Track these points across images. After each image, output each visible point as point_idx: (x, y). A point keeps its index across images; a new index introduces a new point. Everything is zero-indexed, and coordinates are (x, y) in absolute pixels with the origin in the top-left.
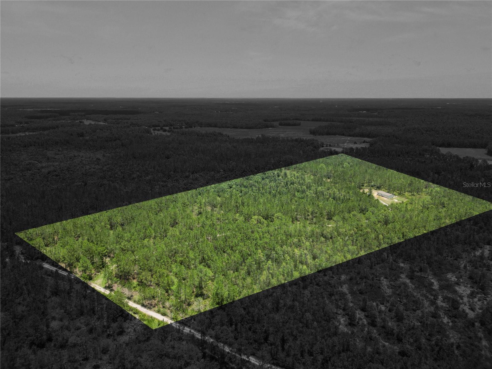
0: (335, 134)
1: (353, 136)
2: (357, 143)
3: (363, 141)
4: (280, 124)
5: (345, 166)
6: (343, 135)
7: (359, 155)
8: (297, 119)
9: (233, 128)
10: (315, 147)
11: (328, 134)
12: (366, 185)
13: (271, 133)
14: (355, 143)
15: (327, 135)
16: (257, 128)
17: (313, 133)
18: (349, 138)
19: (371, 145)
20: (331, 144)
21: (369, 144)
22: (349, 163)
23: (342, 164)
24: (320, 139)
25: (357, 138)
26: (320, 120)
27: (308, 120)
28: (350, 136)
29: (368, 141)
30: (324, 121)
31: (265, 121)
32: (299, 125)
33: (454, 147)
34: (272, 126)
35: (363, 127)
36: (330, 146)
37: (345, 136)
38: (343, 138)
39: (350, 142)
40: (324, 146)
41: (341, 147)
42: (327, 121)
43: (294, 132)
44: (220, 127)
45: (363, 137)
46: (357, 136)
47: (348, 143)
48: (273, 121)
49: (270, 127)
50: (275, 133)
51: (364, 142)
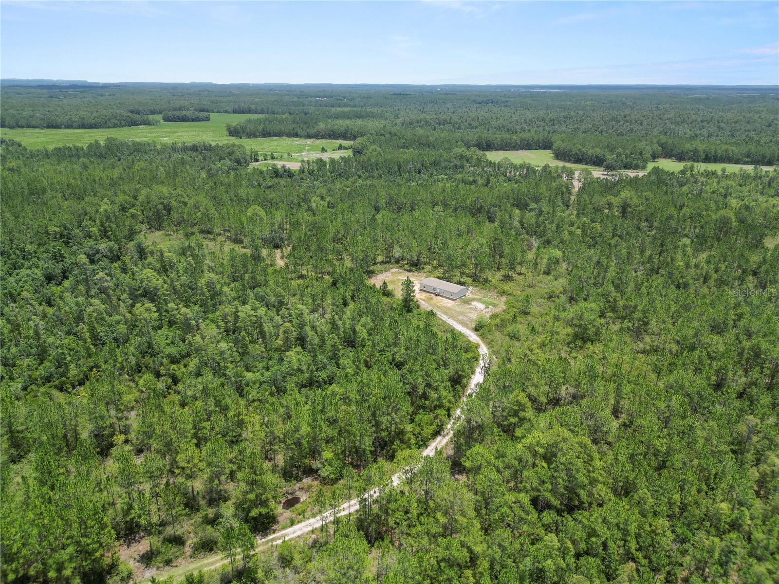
0: (279, 135)
1: (316, 136)
2: (326, 151)
3: (337, 146)
4: (167, 119)
5: (314, 205)
6: (296, 135)
7: (340, 175)
8: (203, 111)
9: (49, 127)
10: (238, 162)
11: (266, 134)
12: (380, 259)
13: (140, 135)
14: (323, 150)
15: (264, 136)
16: (109, 127)
17: (234, 132)
18: (309, 141)
19: (357, 152)
20: (275, 155)
21: (351, 150)
22: (322, 198)
23: (306, 200)
24: (250, 145)
25: (324, 141)
26: (249, 111)
27: (226, 112)
28: (309, 136)
29: (346, 146)
30: (256, 112)
31: (132, 112)
32: (207, 119)
33: (496, 150)
34: (147, 123)
35: (330, 121)
36: (273, 158)
37: (301, 137)
38: (297, 141)
39: (312, 148)
40: (261, 158)
41: (296, 161)
42: (262, 112)
43: (194, 133)
44: (11, 128)
45: (334, 139)
46: (323, 137)
47: (308, 150)
48: (153, 113)
49: (140, 124)
50: (149, 135)
51: (341, 147)
